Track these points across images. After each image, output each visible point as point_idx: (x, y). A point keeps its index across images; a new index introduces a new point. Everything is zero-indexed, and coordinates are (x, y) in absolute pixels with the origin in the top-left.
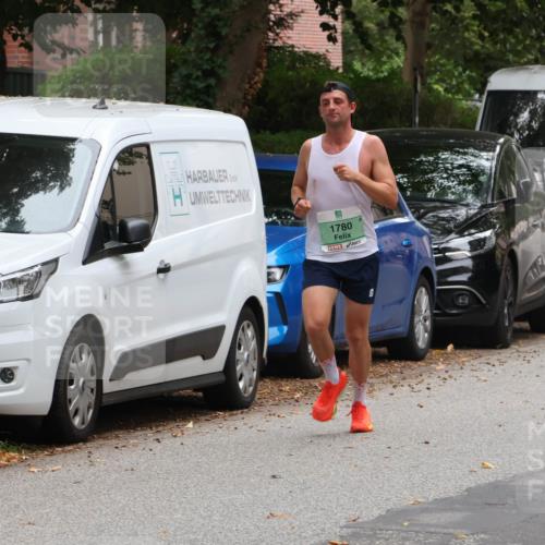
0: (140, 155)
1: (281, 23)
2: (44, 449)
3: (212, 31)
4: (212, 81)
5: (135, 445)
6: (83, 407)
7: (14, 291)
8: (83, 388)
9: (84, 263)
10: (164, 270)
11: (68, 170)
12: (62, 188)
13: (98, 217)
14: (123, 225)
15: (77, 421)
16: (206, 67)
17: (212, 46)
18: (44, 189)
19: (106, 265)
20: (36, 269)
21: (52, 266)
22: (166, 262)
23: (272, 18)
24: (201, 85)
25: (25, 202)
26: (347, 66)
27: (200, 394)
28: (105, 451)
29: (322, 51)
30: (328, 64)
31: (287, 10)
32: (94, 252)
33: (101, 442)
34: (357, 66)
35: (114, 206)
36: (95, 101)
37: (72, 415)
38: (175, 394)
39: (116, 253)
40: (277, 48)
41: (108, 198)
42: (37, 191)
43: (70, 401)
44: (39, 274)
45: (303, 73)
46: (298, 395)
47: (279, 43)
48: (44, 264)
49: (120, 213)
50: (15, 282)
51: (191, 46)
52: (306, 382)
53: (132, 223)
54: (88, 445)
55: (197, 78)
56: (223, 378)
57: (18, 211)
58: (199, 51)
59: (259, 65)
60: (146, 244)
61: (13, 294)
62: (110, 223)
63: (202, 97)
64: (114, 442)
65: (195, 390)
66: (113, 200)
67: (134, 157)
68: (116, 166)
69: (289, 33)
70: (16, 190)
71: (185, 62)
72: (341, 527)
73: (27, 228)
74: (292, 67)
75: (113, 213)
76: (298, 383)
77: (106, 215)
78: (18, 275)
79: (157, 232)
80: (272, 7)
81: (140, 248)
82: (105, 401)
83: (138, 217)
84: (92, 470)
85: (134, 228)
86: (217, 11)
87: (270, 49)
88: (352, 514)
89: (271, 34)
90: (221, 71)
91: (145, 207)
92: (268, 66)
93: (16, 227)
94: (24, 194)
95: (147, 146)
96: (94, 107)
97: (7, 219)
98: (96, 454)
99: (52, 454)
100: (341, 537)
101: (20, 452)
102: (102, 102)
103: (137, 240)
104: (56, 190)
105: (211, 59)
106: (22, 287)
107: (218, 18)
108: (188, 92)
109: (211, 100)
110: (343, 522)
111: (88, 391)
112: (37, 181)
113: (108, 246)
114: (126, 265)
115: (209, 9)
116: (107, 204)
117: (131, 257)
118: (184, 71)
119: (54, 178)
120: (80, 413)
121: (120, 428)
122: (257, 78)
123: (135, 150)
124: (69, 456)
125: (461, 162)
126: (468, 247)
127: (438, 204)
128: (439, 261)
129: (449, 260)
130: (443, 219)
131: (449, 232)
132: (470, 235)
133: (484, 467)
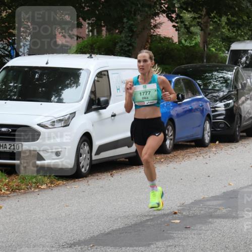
0: (105, 75)
1: (155, 26)
2: (71, 180)
3: (131, 30)
4: (131, 48)
5: (104, 178)
6: (85, 165)
7: (60, 123)
8: (85, 158)
9: (85, 113)
10: (114, 116)
11: (79, 80)
12: (77, 87)
13: (90, 97)
14: (99, 100)
15: (83, 170)
16: (129, 42)
17: (130, 35)
18: (70, 87)
19: (93, 114)
20: (68, 116)
21: (73, 115)
22: (115, 113)
23: (152, 24)
24: (127, 49)
25: (63, 92)
26: (180, 42)
27: (127, 160)
28: (93, 180)
29: (170, 36)
30: (173, 41)
31: (157, 22)
32: (89, 109)
33: (92, 177)
34: (183, 41)
35: (96, 93)
36: (88, 55)
37: (81, 167)
38: (118, 160)
39: (96, 110)
40: (154, 35)
41: (93, 90)
42: (68, 88)
43: (81, 163)
44: (69, 118)
45: (164, 44)
46: (162, 160)
47: (155, 34)
48: (70, 114)
49: (98, 95)
50: (60, 121)
51: (123, 35)
52: (165, 155)
53: (102, 99)
54: (87, 178)
55: (125, 46)
56: (135, 154)
57: (61, 95)
58: (126, 37)
59: (148, 42)
60: (107, 106)
61: (60, 125)
62: (94, 99)
63: (127, 53)
64: (97, 177)
65: (126, 159)
66: (95, 91)
67: (103, 75)
68: (96, 79)
69: (158, 30)
70: (60, 88)
71: (121, 41)
72: (178, 207)
73: (64, 101)
74: (160, 42)
75: (95, 96)
76: (163, 156)
77: (93, 96)
78: (61, 118)
79: (111, 102)
80: (152, 21)
81: (105, 108)
82: (93, 163)
83: (104, 97)
84: (89, 187)
85: (103, 101)
86: (132, 22)
87: (151, 36)
88: (182, 202)
89: (152, 31)
90: (134, 44)
91: (107, 93)
92: (151, 42)
93: (60, 101)
94: (63, 89)
95: (107, 71)
96: (88, 57)
97: (57, 98)
98: (90, 182)
99: (74, 182)
100: (178, 210)
101: (63, 181)
102: (91, 56)
103: (104, 105)
104: (75, 87)
105: (130, 40)
106: (63, 122)
107: (132, 25)
108: (122, 51)
109: (130, 54)
110: (179, 205)
111: (87, 159)
112: (68, 84)
113: (93, 107)
114: (100, 114)
115: (129, 22)
116: (93, 92)
117: (102, 111)
118: (120, 44)
119: (74, 83)
120: (84, 167)
121: (99, 172)
122: (147, 47)
123: (103, 73)
124: (81, 182)
125: (221, 76)
126: (224, 106)
127: (213, 91)
128: (213, 112)
129: (217, 111)
130: (215, 96)
131: (217, 101)
132: (224, 102)
133: (229, 184)
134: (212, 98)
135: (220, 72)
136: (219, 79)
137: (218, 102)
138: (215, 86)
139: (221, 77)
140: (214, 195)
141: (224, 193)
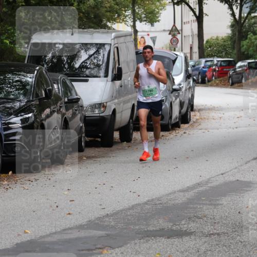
125: (17, 79)
126: (20, 122)
127: (5, 100)
128: (5, 129)
129: (11, 129)
130: (8, 108)
131: (11, 114)
132: (21, 116)
133: (25, 232)
134: (4, 110)
135: (16, 74)
136: (14, 84)
137: (13, 116)
138: (9, 93)
139: (17, 81)
140: (4, 248)
141: (17, 244)
